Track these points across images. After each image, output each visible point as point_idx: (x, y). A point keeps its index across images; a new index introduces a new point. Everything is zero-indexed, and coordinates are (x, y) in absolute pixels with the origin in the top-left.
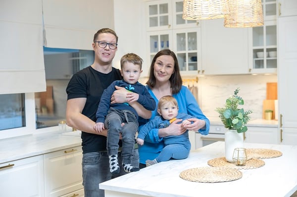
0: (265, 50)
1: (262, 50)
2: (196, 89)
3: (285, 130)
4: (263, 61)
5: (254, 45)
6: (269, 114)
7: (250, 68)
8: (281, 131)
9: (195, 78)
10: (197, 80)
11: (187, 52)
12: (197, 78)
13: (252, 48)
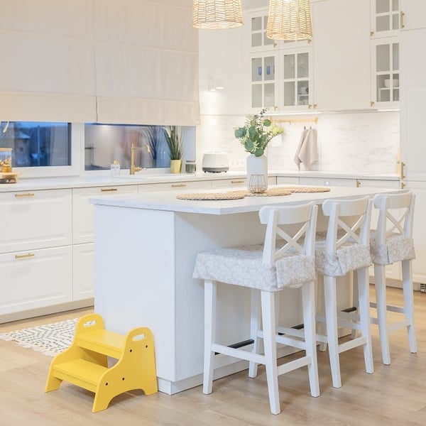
0: (391, 77)
1: (387, 77)
2: (315, 132)
3: (407, 184)
4: (389, 91)
5: (378, 70)
7: (373, 101)
8: (403, 185)
10: (316, 120)
11: (296, 80)
12: (316, 117)
13: (375, 74)
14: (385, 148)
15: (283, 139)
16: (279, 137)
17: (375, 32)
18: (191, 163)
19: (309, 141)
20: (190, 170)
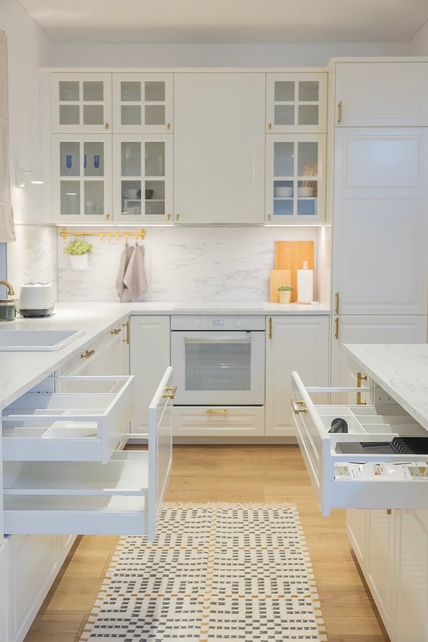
0: (296, 184)
1: (289, 184)
2: (142, 249)
3: (343, 319)
4: (290, 202)
5: (276, 174)
6: (288, 294)
7: (269, 214)
8: (337, 320)
9: (139, 231)
10: (143, 234)
11: (143, 179)
12: (143, 231)
13: (272, 178)
14: (248, 271)
15: (89, 260)
16: (86, 256)
17: (273, 125)
18: (9, 304)
19: (135, 262)
20: (7, 315)
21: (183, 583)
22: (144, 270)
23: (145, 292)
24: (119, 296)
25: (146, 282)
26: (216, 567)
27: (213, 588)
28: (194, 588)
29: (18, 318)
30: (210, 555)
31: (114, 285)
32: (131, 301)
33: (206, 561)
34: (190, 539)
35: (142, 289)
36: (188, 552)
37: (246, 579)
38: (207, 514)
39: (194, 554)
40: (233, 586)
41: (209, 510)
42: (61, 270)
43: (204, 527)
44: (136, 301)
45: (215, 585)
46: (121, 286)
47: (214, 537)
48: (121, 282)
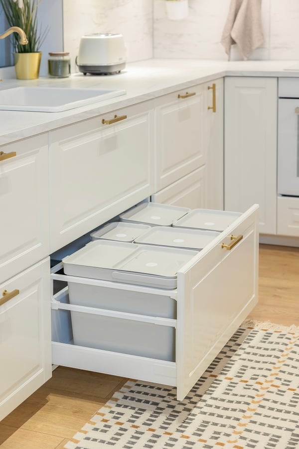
18: (61, 58)
19: (248, 8)
20: (60, 71)
21: (205, 423)
22: (260, 20)
23: (261, 47)
24: (227, 53)
25: (262, 35)
26: (260, 410)
27: (241, 438)
28: (215, 433)
29: (75, 75)
30: (259, 393)
31: (219, 38)
32: (242, 60)
33: (249, 400)
34: (244, 369)
35: (256, 44)
36: (233, 385)
37: (293, 435)
38: (285, 341)
39: (239, 389)
40: (271, 440)
41: (287, 336)
42: (157, 20)
43: (270, 356)
44: (249, 60)
45: (245, 434)
46: (228, 40)
47: (277, 371)
48: (227, 35)
